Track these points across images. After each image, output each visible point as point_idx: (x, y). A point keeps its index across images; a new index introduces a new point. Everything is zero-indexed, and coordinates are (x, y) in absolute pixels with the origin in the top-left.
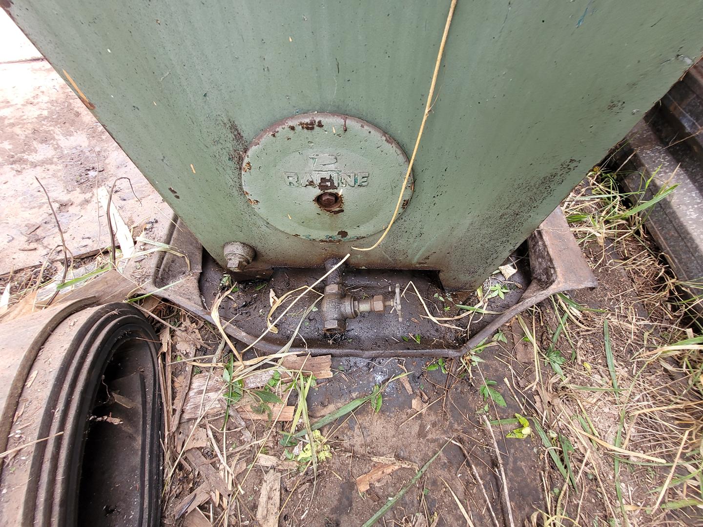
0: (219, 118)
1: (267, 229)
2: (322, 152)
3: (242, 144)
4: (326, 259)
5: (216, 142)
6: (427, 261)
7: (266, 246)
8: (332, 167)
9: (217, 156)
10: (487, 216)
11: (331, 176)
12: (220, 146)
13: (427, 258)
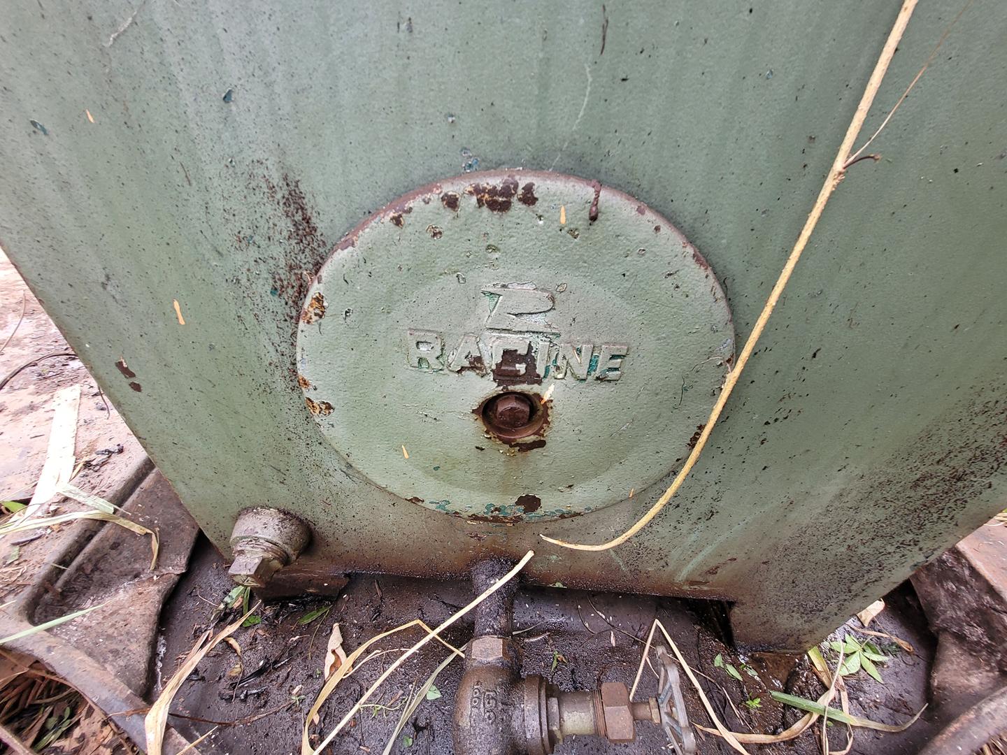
0: (260, 171)
1: (346, 481)
2: (519, 279)
3: (313, 250)
4: (474, 561)
5: (244, 241)
6: (710, 578)
7: (339, 521)
8: (539, 322)
9: (244, 281)
10: (882, 479)
11: (530, 348)
12: (253, 253)
13: (713, 572)
